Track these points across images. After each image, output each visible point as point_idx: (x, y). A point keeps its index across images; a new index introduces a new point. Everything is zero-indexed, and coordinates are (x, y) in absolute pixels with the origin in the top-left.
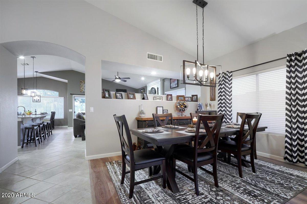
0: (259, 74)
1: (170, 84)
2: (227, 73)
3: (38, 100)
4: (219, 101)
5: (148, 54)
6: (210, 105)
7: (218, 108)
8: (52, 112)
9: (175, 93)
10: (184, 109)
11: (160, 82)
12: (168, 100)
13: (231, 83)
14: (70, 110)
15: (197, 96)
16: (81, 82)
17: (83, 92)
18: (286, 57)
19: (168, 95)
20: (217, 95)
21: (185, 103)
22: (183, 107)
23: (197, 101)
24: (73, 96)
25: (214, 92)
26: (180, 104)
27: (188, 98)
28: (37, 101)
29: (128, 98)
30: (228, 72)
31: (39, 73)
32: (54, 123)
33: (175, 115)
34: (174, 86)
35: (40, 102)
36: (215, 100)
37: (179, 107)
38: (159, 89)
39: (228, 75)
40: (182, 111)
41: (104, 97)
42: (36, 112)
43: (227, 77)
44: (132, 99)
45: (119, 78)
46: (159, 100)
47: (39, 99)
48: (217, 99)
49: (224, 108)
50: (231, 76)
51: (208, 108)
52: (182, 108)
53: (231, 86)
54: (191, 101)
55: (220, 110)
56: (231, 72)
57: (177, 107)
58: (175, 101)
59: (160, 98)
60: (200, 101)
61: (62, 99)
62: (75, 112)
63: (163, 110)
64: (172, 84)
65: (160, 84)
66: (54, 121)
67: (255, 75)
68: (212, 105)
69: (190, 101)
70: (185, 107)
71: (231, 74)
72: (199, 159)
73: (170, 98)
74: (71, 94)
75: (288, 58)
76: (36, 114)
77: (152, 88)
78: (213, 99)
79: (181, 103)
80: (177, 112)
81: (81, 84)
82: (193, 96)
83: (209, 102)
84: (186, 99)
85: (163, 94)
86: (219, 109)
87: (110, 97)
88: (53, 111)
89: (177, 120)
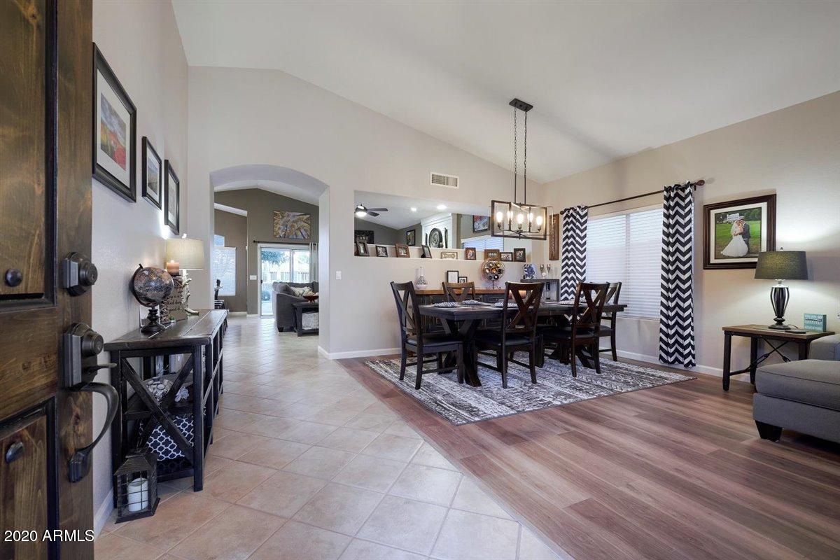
0: (631, 215)
1: (474, 222)
2: (578, 209)
4: (563, 261)
5: (433, 175)
6: (549, 269)
7: (563, 274)
9: (483, 243)
10: (497, 276)
11: (451, 218)
12: (467, 259)
13: (585, 229)
14: (252, 277)
15: (524, 250)
16: (276, 214)
17: (280, 237)
18: (662, 191)
19: (467, 249)
20: (561, 250)
21: (499, 265)
22: (495, 272)
23: (523, 260)
24: (259, 245)
25: (556, 243)
26: (491, 267)
27: (506, 255)
29: (398, 255)
30: (579, 207)
33: (480, 286)
34: (482, 228)
36: (558, 259)
37: (487, 271)
38: (450, 233)
39: (580, 212)
40: (493, 279)
41: (357, 253)
43: (578, 217)
44: (403, 256)
45: (365, 210)
46: (451, 259)
48: (561, 257)
49: (572, 275)
50: (586, 214)
51: (544, 274)
52: (493, 273)
53: (584, 234)
54: (512, 261)
55: (566, 278)
56: (586, 208)
57: (484, 271)
58: (480, 259)
59: (454, 255)
60: (529, 261)
61: (232, 251)
62: (261, 282)
63: (459, 278)
64: (476, 224)
65: (451, 221)
67: (625, 216)
68: (552, 268)
69: (511, 259)
70: (500, 271)
71: (586, 211)
72: (508, 343)
73: (470, 254)
74: (254, 241)
75: (665, 193)
77: (434, 230)
78: (554, 257)
79: (491, 265)
80: (484, 281)
81: (274, 220)
82: (516, 250)
83: (547, 262)
84: (503, 256)
85: (459, 245)
86: (564, 276)
87: (366, 253)
89: (483, 294)
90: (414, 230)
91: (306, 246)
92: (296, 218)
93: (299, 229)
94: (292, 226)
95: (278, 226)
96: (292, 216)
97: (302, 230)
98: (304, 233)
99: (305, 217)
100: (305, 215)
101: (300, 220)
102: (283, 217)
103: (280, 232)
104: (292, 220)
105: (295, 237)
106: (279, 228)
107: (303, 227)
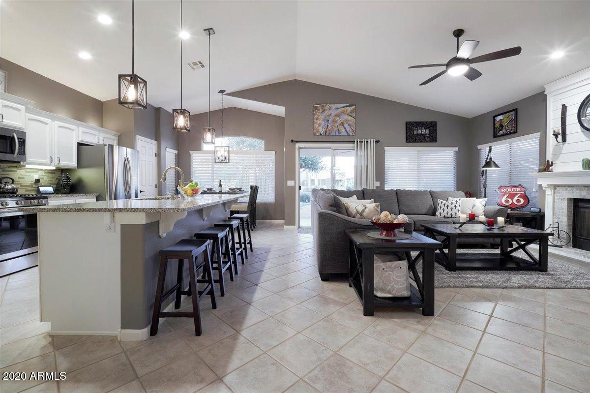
3: (225, 158)
8: (252, 187)
14: (290, 183)
16: (316, 108)
17: (321, 134)
24: (298, 145)
28: (222, 160)
31: (227, 94)
32: (256, 213)
35: (229, 163)
42: (220, 185)
47: (227, 155)
61: (271, 155)
62: (300, 188)
66: (255, 208)
74: (292, 141)
76: (220, 193)
81: (314, 114)
88: (254, 185)
90: (516, 110)
91: (350, 145)
92: (339, 111)
93: (342, 124)
94: (334, 121)
95: (318, 122)
96: (334, 109)
97: (346, 126)
98: (348, 129)
99: (350, 109)
100: (349, 106)
101: (344, 113)
102: (324, 111)
103: (320, 129)
104: (333, 114)
105: (337, 134)
106: (320, 125)
107: (347, 121)
